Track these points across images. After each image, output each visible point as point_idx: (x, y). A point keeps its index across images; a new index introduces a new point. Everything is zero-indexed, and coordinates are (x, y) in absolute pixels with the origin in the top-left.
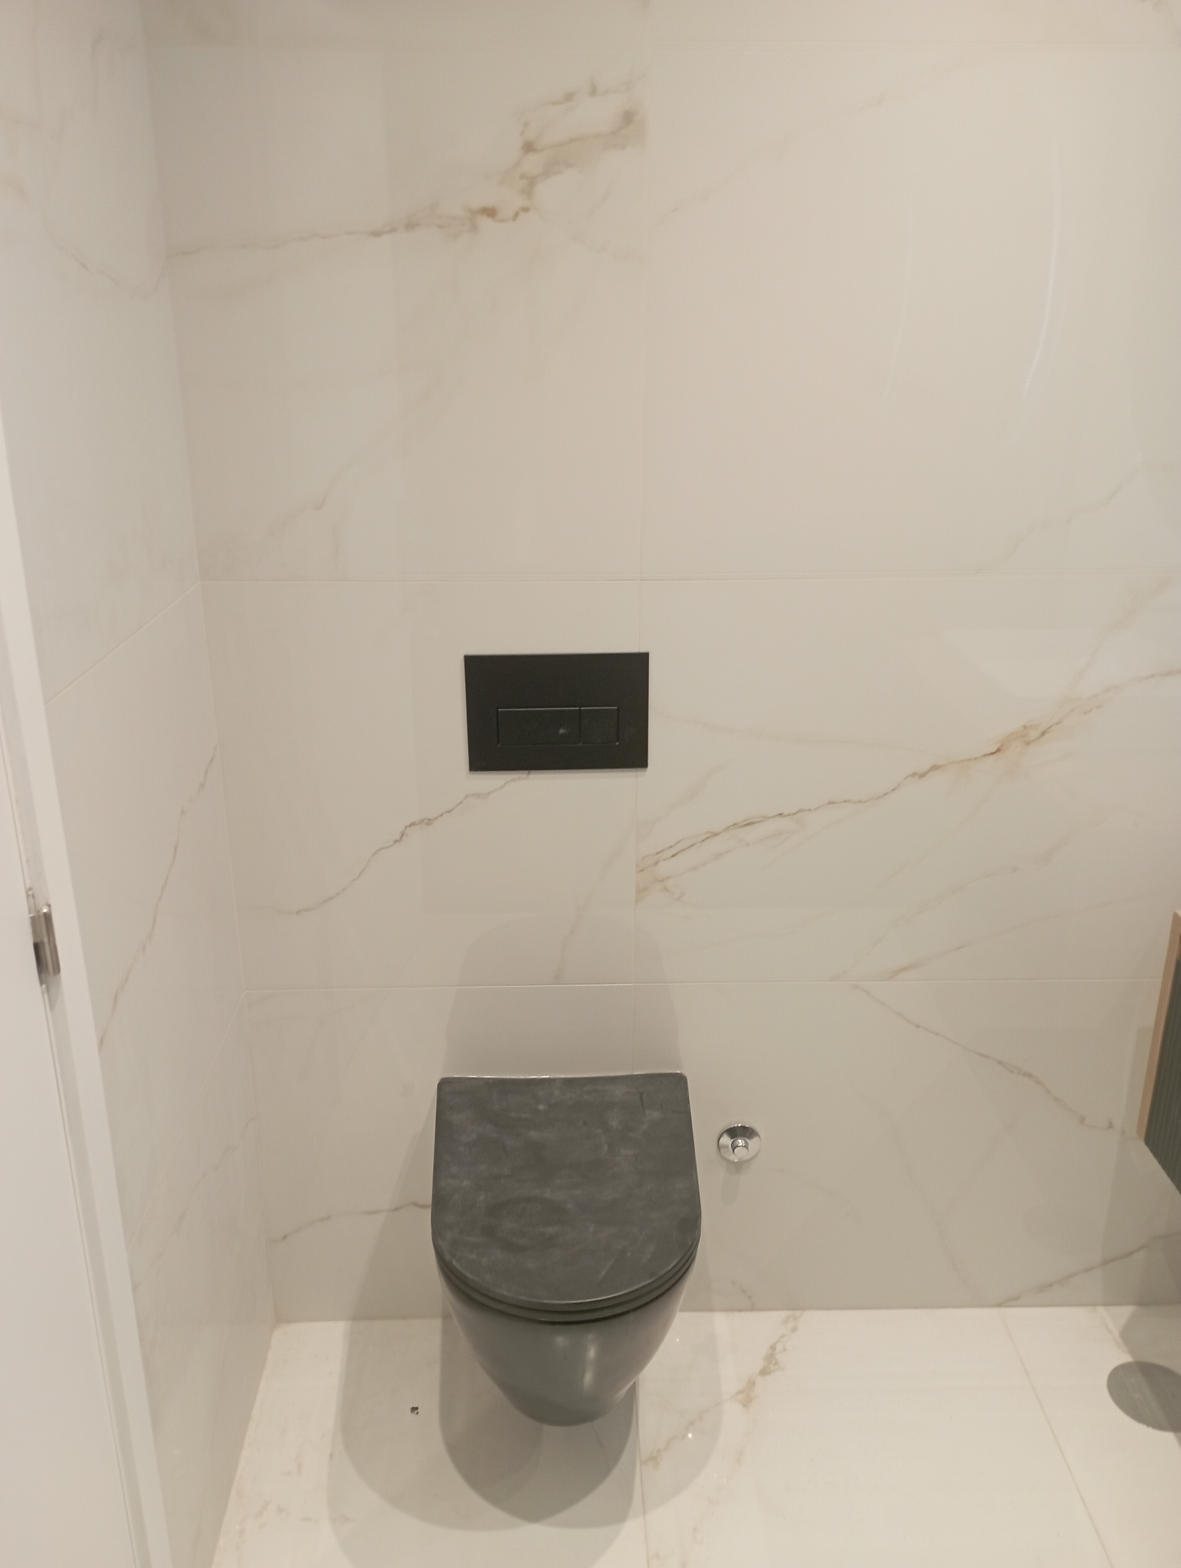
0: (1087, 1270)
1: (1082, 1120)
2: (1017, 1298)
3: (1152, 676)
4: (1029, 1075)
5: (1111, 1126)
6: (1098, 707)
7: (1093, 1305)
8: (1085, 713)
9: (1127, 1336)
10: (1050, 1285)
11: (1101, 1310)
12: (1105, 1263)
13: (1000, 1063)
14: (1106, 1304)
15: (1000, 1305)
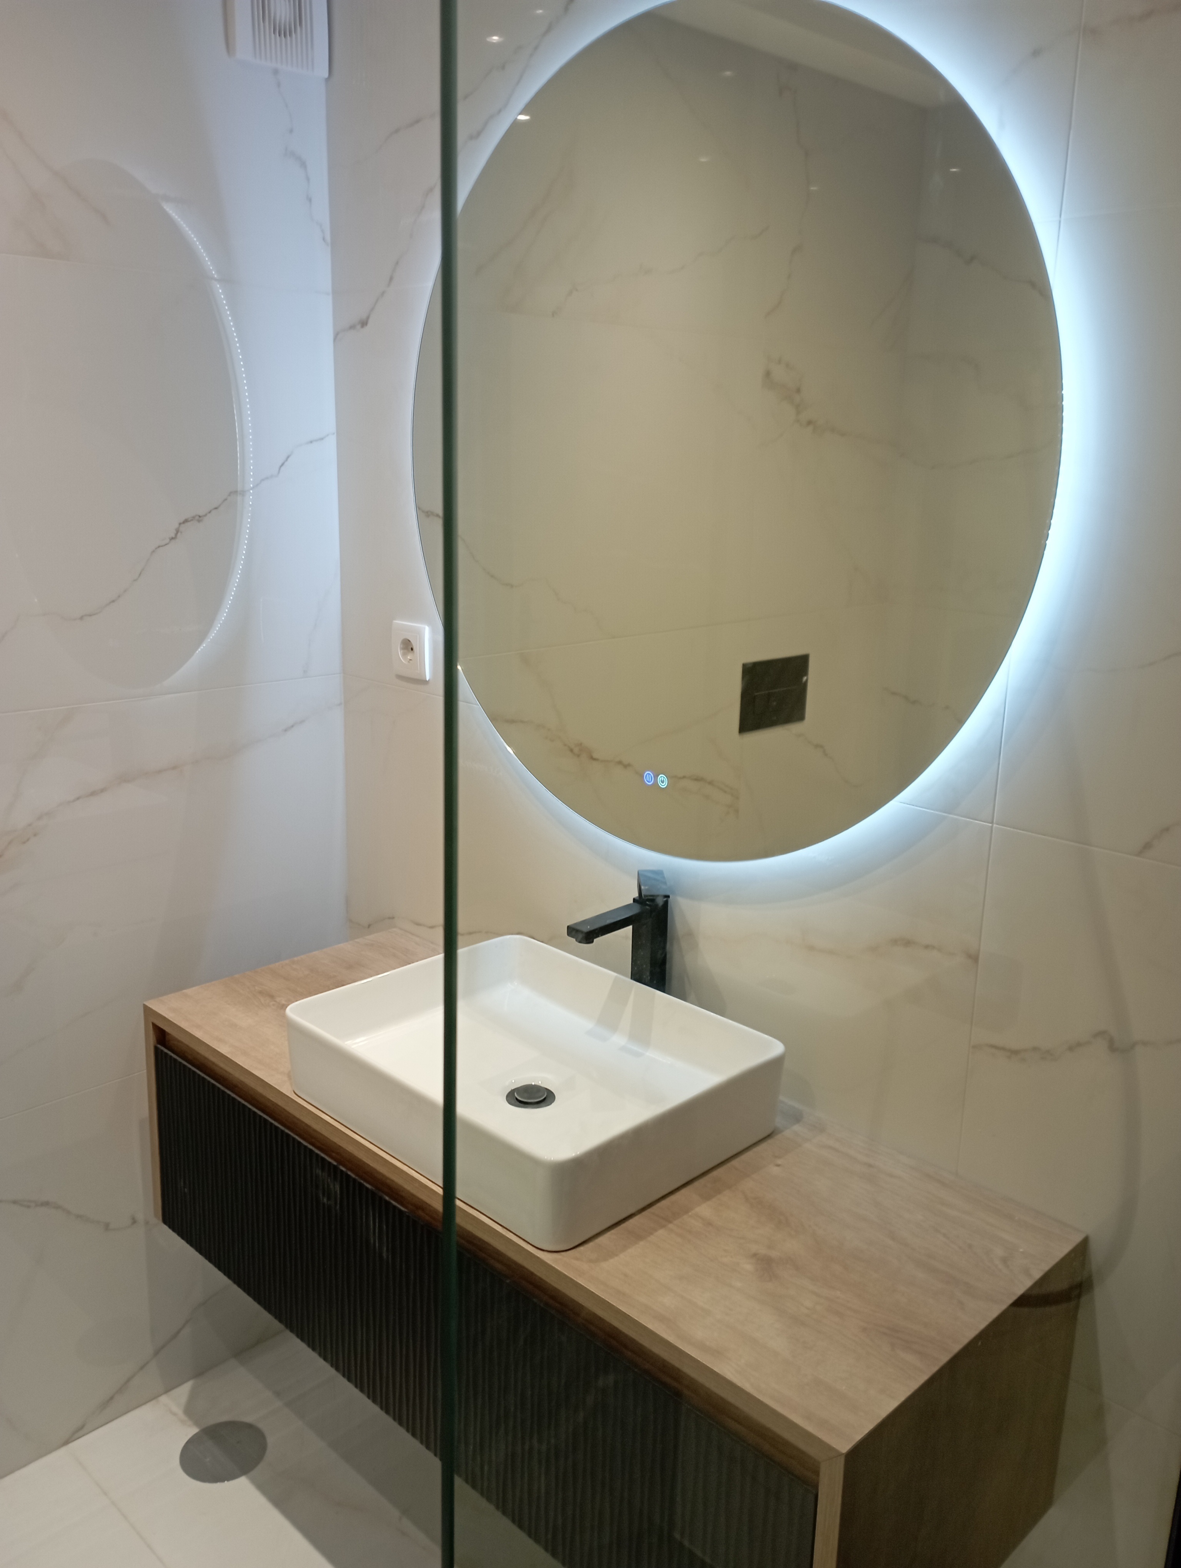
0: (142, 1368)
1: (107, 1227)
2: (82, 1427)
3: (78, 798)
4: (46, 1204)
5: (134, 1221)
6: (35, 835)
7: (155, 1397)
8: (24, 843)
9: (190, 1411)
10: (112, 1398)
11: (164, 1399)
12: (157, 1353)
13: (15, 1202)
14: (167, 1391)
15: (66, 1443)
